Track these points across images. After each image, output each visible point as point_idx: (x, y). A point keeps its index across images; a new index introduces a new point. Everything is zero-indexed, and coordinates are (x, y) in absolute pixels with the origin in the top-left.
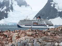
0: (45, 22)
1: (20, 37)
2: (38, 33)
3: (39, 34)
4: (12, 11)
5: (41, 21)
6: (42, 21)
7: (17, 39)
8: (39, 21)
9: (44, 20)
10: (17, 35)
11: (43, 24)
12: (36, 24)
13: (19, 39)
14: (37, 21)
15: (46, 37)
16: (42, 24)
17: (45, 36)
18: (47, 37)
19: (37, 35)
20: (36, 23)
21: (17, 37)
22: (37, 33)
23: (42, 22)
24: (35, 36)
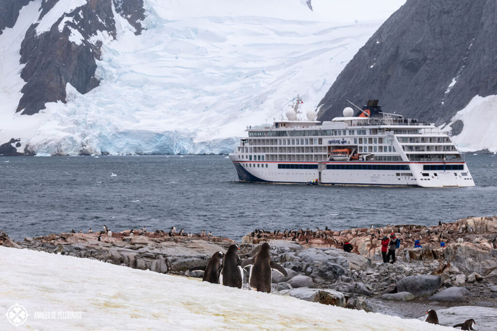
0: (404, 140)
1: (376, 245)
2: (412, 237)
3: (413, 240)
4: (139, 30)
5: (373, 136)
6: (380, 135)
7: (370, 249)
8: (368, 135)
9: (397, 131)
10: (370, 243)
11: (388, 154)
12: (348, 157)
13: (377, 250)
14: (352, 132)
15: (429, 245)
16: (380, 158)
17: (427, 244)
18: (431, 246)
19: (410, 240)
20: (350, 148)
21: (369, 245)
22: (409, 238)
23: (381, 140)
24: (406, 243)
